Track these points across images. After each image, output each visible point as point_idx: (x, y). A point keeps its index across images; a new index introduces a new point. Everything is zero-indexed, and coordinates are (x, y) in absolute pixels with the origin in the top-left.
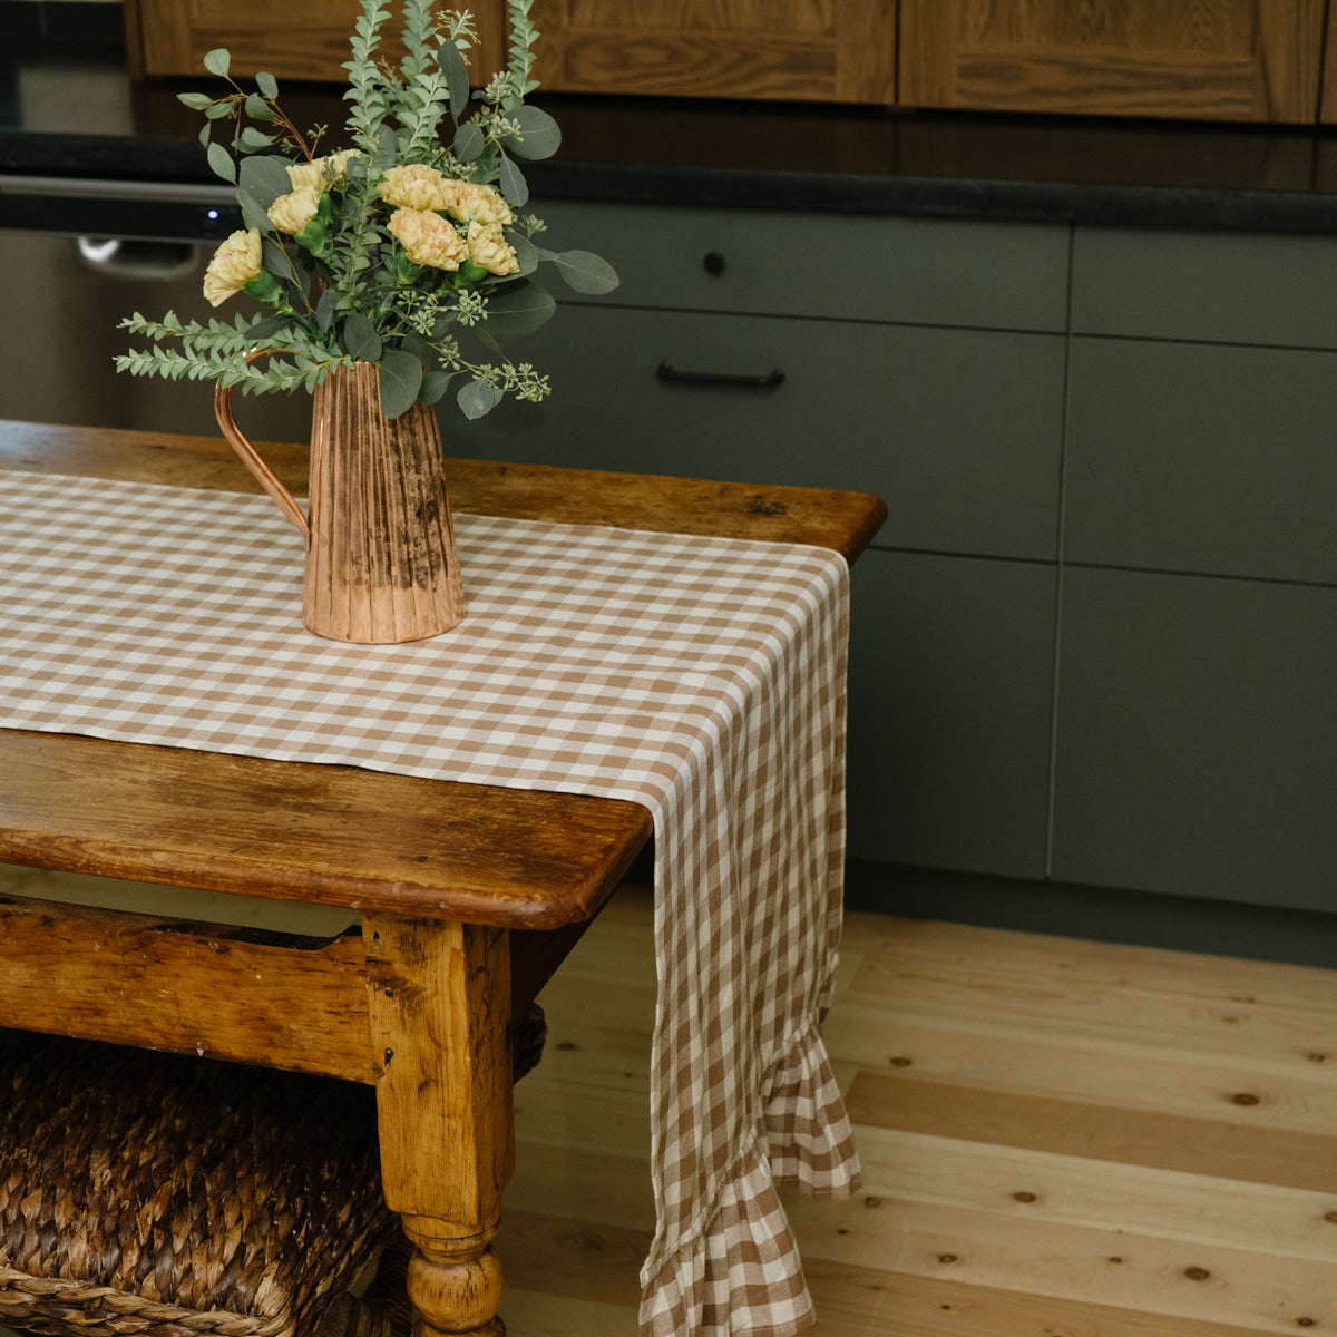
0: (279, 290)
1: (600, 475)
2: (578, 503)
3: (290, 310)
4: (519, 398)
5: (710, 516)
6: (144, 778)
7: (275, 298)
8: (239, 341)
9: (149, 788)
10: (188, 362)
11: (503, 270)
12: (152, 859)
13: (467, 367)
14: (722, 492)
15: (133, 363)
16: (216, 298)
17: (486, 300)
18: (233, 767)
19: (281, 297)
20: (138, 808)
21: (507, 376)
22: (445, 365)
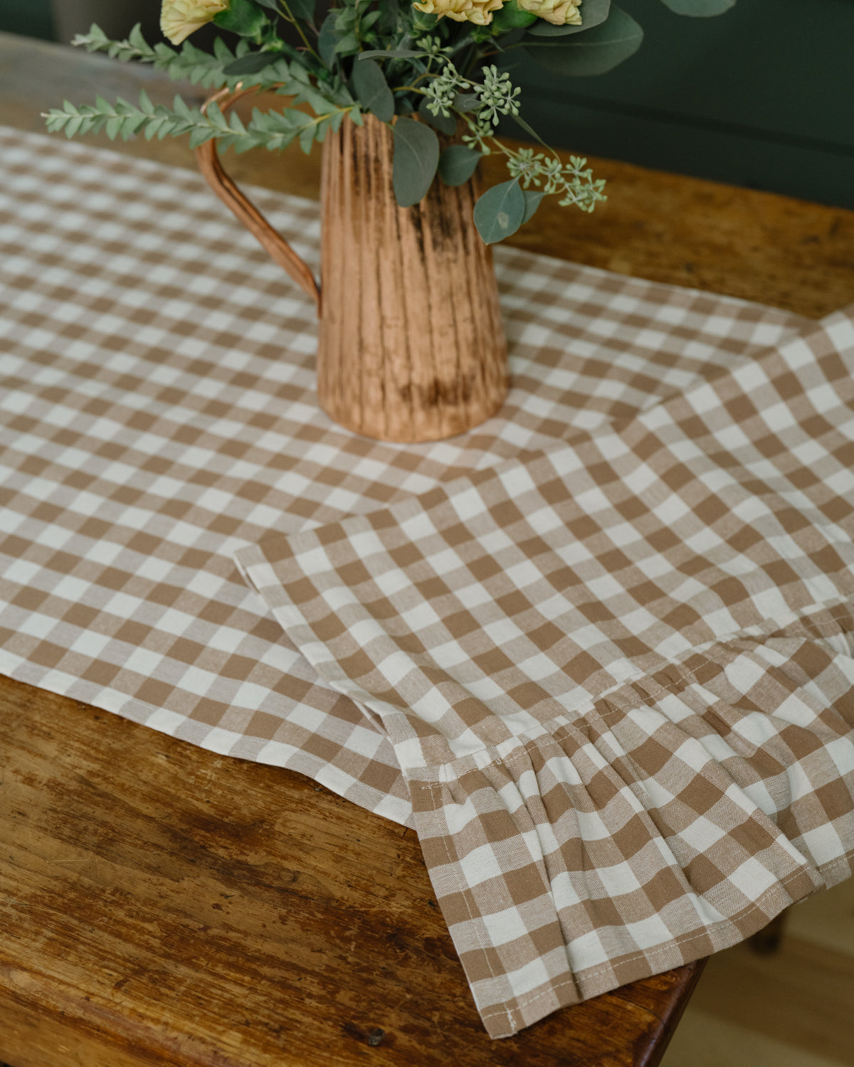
0: (263, 21)
1: (690, 186)
2: (659, 236)
3: (279, 45)
4: (563, 203)
5: (816, 275)
6: (44, 772)
7: (256, 32)
8: (217, 75)
9: (46, 798)
10: (143, 117)
11: (558, 17)
12: (11, 980)
13: (499, 149)
14: (835, 229)
15: (68, 122)
16: (175, 34)
17: (518, 90)
18: (161, 760)
19: (265, 30)
20: (21, 847)
21: (550, 175)
22: (472, 146)
